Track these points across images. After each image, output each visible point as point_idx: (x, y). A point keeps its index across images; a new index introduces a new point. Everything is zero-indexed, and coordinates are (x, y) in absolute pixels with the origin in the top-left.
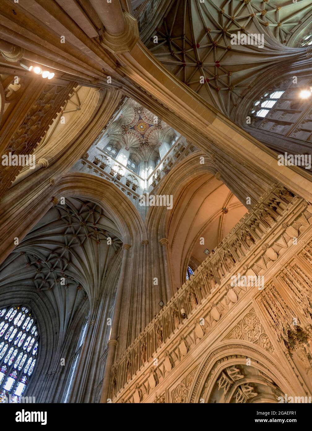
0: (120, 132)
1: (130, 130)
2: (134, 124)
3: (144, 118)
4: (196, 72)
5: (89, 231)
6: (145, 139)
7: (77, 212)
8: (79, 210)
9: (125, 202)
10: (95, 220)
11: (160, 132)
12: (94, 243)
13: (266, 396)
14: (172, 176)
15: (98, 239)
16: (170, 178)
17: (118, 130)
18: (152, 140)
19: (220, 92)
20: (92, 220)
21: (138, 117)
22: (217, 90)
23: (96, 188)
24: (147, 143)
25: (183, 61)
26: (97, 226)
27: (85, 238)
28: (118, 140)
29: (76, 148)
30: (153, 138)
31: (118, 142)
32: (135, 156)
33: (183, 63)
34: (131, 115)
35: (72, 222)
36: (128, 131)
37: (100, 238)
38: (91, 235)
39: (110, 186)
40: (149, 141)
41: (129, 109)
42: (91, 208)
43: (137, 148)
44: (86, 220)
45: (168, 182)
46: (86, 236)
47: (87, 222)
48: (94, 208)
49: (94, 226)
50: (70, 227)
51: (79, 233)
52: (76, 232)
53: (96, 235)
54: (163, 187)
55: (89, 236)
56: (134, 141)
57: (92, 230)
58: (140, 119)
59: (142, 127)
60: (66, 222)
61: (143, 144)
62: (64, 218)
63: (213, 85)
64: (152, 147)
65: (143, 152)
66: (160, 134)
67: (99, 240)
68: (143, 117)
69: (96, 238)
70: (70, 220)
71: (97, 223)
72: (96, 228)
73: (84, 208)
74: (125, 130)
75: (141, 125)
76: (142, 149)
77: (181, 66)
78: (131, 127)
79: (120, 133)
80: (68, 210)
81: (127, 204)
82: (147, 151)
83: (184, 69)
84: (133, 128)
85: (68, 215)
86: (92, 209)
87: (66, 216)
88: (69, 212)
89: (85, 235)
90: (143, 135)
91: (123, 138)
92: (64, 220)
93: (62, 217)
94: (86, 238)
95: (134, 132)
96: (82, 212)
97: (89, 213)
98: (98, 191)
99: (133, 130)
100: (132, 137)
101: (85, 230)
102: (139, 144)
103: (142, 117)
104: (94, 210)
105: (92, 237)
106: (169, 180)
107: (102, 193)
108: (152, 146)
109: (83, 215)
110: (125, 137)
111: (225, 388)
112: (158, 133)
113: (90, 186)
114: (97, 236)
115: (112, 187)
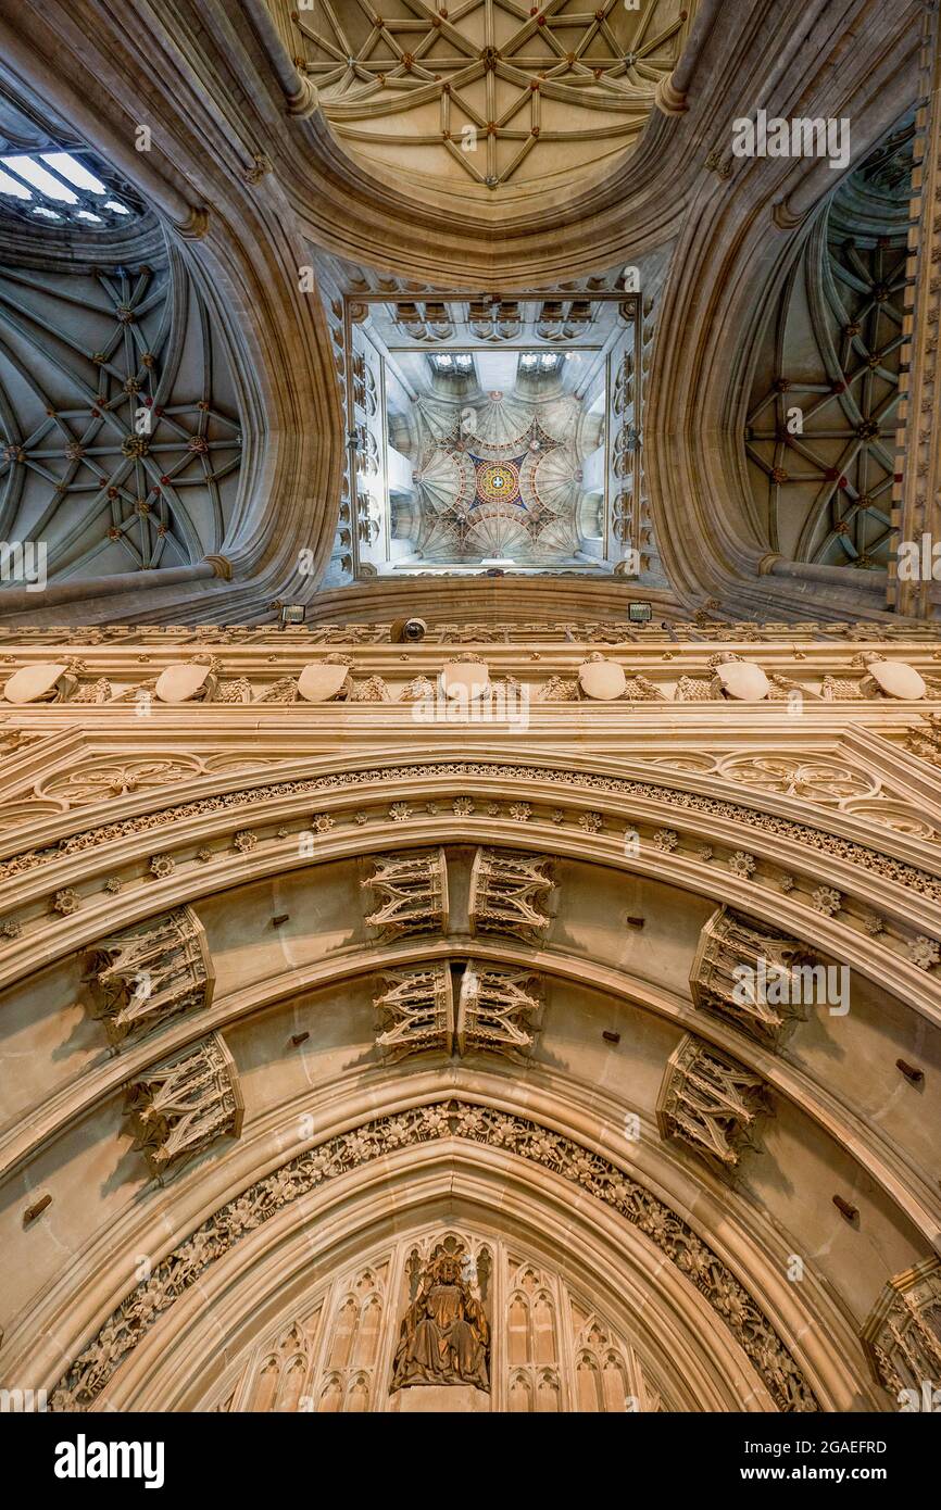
0: (440, 433)
1: (466, 456)
2: (491, 456)
3: (529, 471)
4: (838, 438)
5: (130, 484)
6: (473, 513)
7: (164, 400)
8: (169, 404)
9: (322, 503)
10: (177, 475)
11: (523, 538)
12: (103, 522)
13: (557, 1083)
14: (496, 592)
15: (124, 527)
16: (487, 592)
17: (443, 423)
18: (484, 532)
19: (834, 538)
20: (171, 467)
21: (518, 451)
22: (833, 526)
23: (299, 388)
24: (463, 527)
25: (848, 377)
26: (166, 492)
27: (98, 484)
28: (416, 440)
29: (385, 232)
30: (494, 532)
31: (410, 444)
32: (409, 519)
33: (843, 380)
34: (512, 428)
35: (115, 410)
36: (459, 454)
37: (132, 533)
38: (120, 497)
39: (333, 434)
40: (476, 528)
41: (523, 413)
42: (206, 436)
43: (432, 510)
44: (152, 447)
45: (473, 593)
46: (104, 482)
47: (151, 454)
48: (214, 445)
49: (158, 483)
50: (97, 414)
51: (93, 457)
52: (91, 444)
53: (132, 513)
54: (447, 590)
55: (113, 494)
56: (445, 486)
57: (140, 489)
58: (518, 462)
59: (498, 482)
60: (103, 389)
61: (455, 520)
62: (110, 376)
63: (840, 506)
64: (463, 547)
65: (435, 535)
66: (517, 541)
67: (123, 533)
68: (528, 463)
69: (123, 521)
70: (117, 398)
71: (175, 487)
72: (158, 492)
73: (194, 416)
74: (455, 444)
75: (501, 479)
76: (439, 526)
77: (829, 381)
78: (477, 452)
79: (438, 435)
80: (143, 369)
81: (321, 513)
82: (444, 541)
83: (825, 396)
84: (478, 463)
85: (129, 382)
86: (208, 441)
87: (121, 377)
88: (141, 377)
89: (105, 477)
90: (478, 501)
91: (432, 453)
92: (104, 381)
93: (108, 367)
94: (99, 490)
95: (467, 471)
96: (172, 418)
97: (186, 441)
98: (293, 402)
99: (471, 465)
100: (452, 476)
101: (118, 468)
102: (446, 509)
103: (526, 462)
104: (210, 450)
105: (116, 505)
106: (481, 592)
107: (295, 421)
108: (468, 545)
109: (168, 428)
110: (439, 456)
111: (399, 904)
112: (518, 534)
113: (296, 359)
114: (133, 519)
115: (333, 441)
